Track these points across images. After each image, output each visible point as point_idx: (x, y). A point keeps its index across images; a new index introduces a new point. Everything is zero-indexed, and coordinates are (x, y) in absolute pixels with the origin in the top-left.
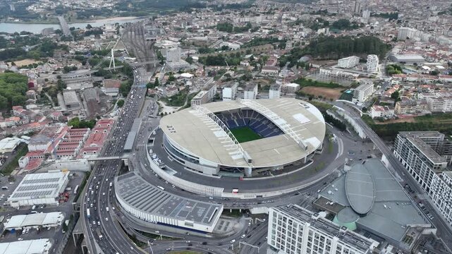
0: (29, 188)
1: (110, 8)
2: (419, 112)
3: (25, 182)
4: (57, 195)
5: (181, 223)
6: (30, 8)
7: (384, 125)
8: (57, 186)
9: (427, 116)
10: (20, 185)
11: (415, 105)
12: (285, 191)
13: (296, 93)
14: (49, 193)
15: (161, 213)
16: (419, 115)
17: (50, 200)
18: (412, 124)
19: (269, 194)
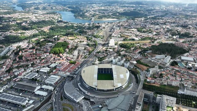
0: (50, 79)
1: (111, 15)
2: (163, 83)
3: (51, 77)
4: (55, 82)
5: (72, 98)
6: (86, 14)
7: (148, 85)
8: (55, 80)
9: (165, 85)
10: (49, 78)
11: (162, 80)
12: (102, 97)
13: (134, 65)
14: (53, 81)
15: (69, 94)
16: (162, 84)
17: (53, 83)
18: (157, 87)
19: (97, 97)
